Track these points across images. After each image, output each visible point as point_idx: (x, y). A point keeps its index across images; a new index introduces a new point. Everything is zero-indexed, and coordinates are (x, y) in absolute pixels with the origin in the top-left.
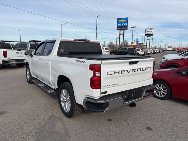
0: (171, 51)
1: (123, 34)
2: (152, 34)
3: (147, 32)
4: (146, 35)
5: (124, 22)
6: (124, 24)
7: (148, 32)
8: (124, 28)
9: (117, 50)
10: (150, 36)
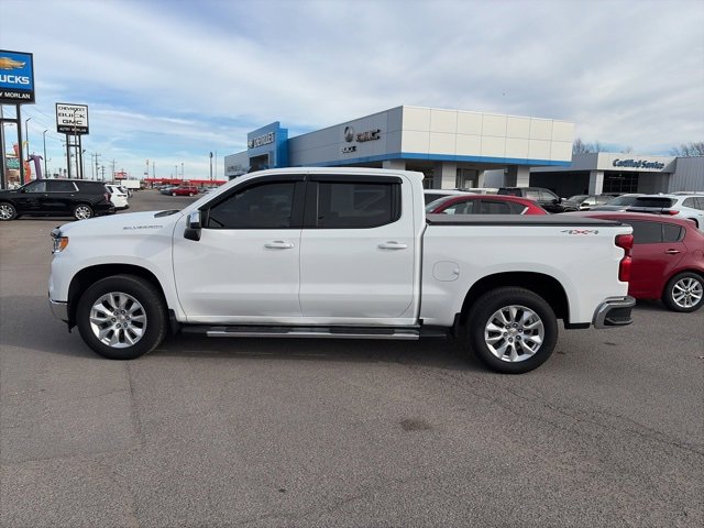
0: (137, 189)
1: (18, 121)
2: (85, 125)
3: (65, 118)
4: (59, 127)
5: (14, 71)
6: (17, 79)
7: (69, 119)
8: (16, 95)
9: (23, 192)
10: (79, 134)
